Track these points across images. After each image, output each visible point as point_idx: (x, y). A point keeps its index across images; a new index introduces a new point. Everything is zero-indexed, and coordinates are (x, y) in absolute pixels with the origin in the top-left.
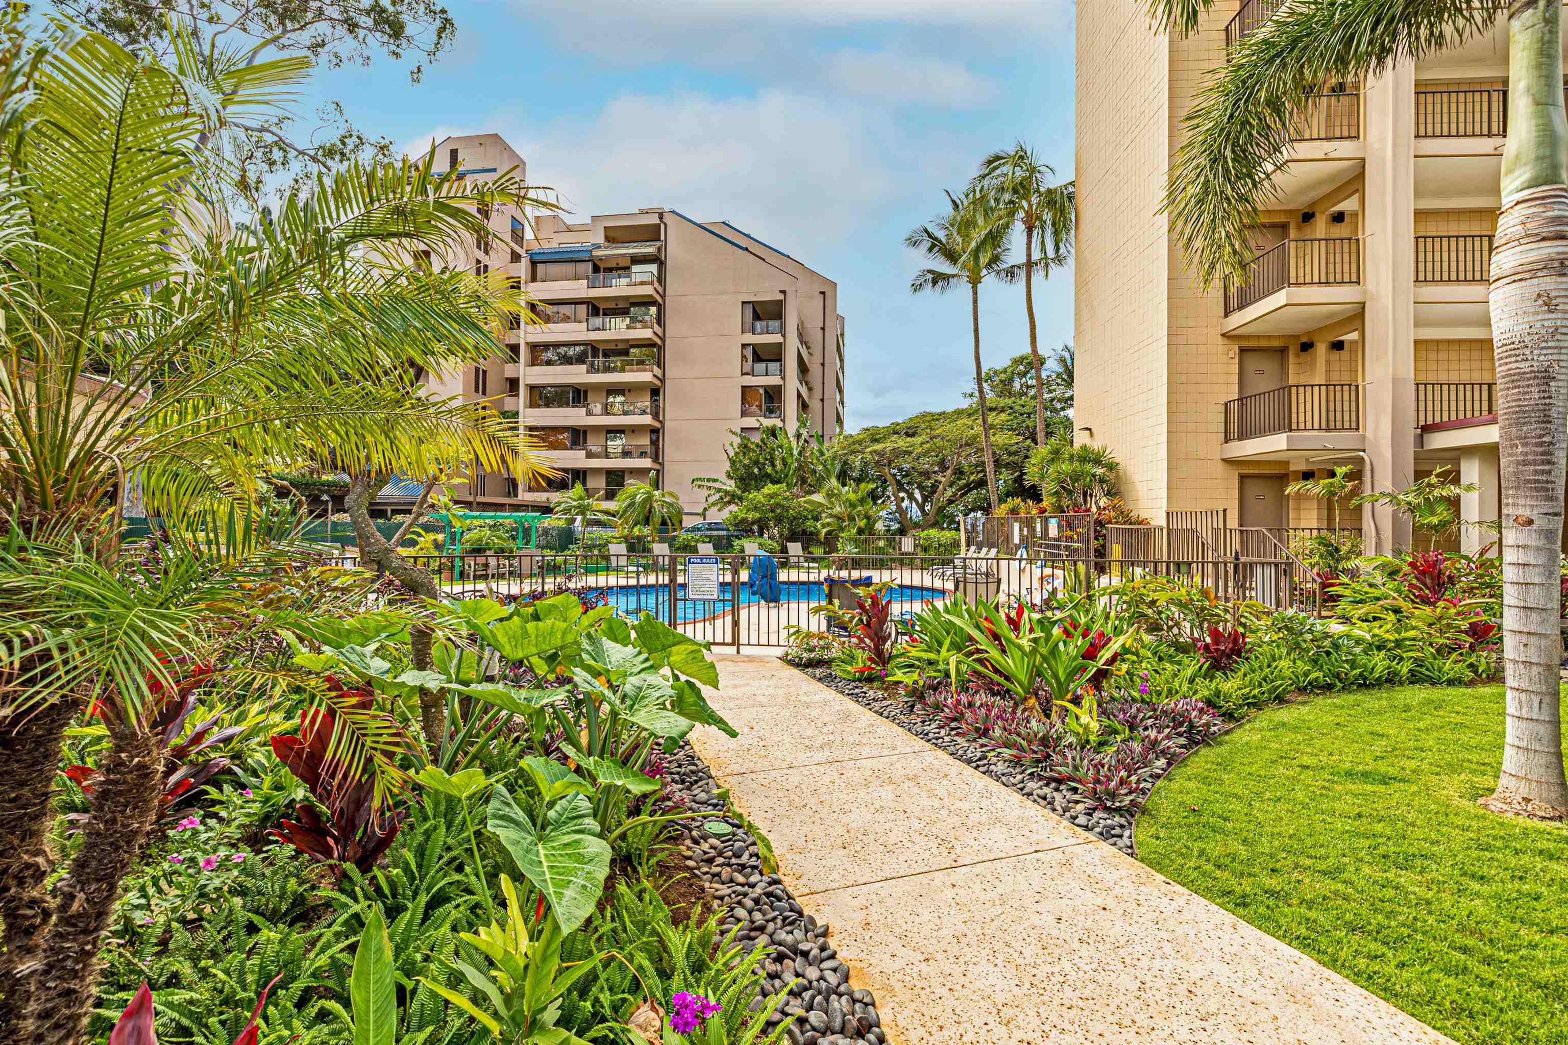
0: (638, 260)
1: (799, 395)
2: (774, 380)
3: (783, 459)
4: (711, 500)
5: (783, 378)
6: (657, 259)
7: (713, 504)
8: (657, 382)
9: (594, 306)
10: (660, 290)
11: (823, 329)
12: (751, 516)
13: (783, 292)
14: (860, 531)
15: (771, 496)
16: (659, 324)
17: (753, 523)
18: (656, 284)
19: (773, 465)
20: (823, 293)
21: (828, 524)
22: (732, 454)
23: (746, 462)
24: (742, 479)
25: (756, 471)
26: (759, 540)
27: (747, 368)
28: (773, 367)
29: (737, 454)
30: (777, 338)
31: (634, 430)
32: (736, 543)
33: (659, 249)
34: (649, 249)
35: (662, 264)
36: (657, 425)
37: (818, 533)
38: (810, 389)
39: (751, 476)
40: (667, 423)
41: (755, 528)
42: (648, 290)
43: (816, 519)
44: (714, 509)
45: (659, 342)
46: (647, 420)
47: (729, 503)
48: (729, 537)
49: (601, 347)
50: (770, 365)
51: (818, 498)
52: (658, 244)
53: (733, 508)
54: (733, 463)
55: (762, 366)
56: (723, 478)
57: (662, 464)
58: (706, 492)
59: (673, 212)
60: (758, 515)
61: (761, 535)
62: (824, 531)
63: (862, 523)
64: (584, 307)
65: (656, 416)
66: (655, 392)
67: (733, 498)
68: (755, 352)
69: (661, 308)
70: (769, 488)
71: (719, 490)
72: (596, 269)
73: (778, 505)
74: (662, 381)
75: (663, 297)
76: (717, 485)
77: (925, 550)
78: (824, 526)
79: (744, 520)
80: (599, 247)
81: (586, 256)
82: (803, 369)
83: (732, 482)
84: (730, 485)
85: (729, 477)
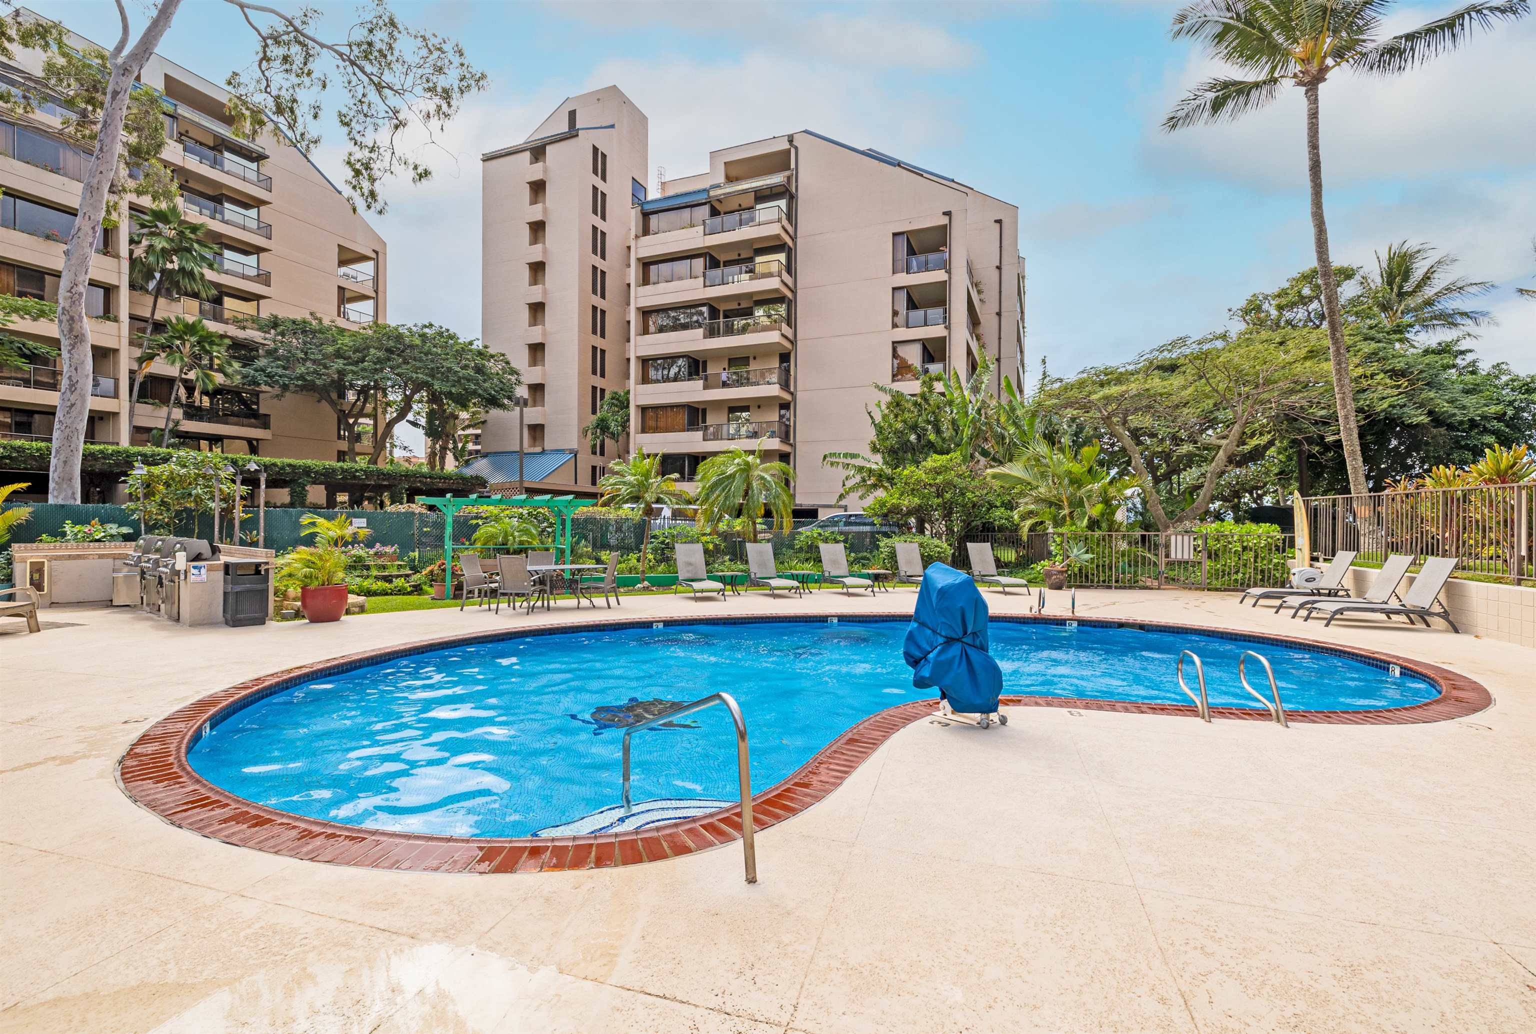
0: (762, 196)
1: (969, 352)
2: (937, 331)
3: (954, 422)
4: (850, 484)
5: (948, 328)
6: (786, 192)
7: (853, 489)
8: (788, 345)
9: (712, 258)
10: (790, 229)
11: (999, 268)
12: (907, 502)
13: (948, 214)
14: (1094, 524)
15: (937, 472)
16: (789, 272)
17: (910, 513)
18: (785, 222)
19: (938, 431)
20: (999, 222)
21: (1030, 514)
22: (878, 419)
23: (899, 426)
24: (892, 452)
25: (913, 438)
26: (918, 539)
27: (900, 320)
28: (935, 313)
29: (884, 417)
30: (939, 276)
31: (760, 403)
32: (883, 542)
33: (789, 178)
34: (777, 179)
35: (792, 198)
36: (788, 397)
37: (1016, 528)
38: (982, 346)
39: (906, 446)
40: (799, 395)
41: (912, 521)
42: (775, 229)
43: (1010, 506)
44: (854, 496)
45: (789, 294)
46: (774, 390)
47: (875, 486)
48: (873, 534)
49: (722, 307)
50: (930, 311)
51: (1015, 470)
52: (787, 173)
53: (880, 494)
54: (880, 430)
55: (920, 313)
56: (866, 452)
57: (793, 446)
58: (842, 473)
59: (806, 132)
60: (917, 501)
61: (921, 531)
62: (1028, 523)
63: (1096, 510)
64: (701, 260)
65: (785, 384)
66: (785, 358)
67: (882, 480)
68: (910, 299)
69: (791, 253)
70: (934, 461)
71: (860, 469)
72: (714, 212)
73: (949, 484)
74: (793, 342)
75: (794, 239)
76: (858, 462)
77: (1213, 555)
78: (1023, 518)
79: (895, 509)
80: (718, 186)
81: (702, 198)
82: (974, 321)
83: (878, 458)
84: (876, 462)
85: (875, 450)
